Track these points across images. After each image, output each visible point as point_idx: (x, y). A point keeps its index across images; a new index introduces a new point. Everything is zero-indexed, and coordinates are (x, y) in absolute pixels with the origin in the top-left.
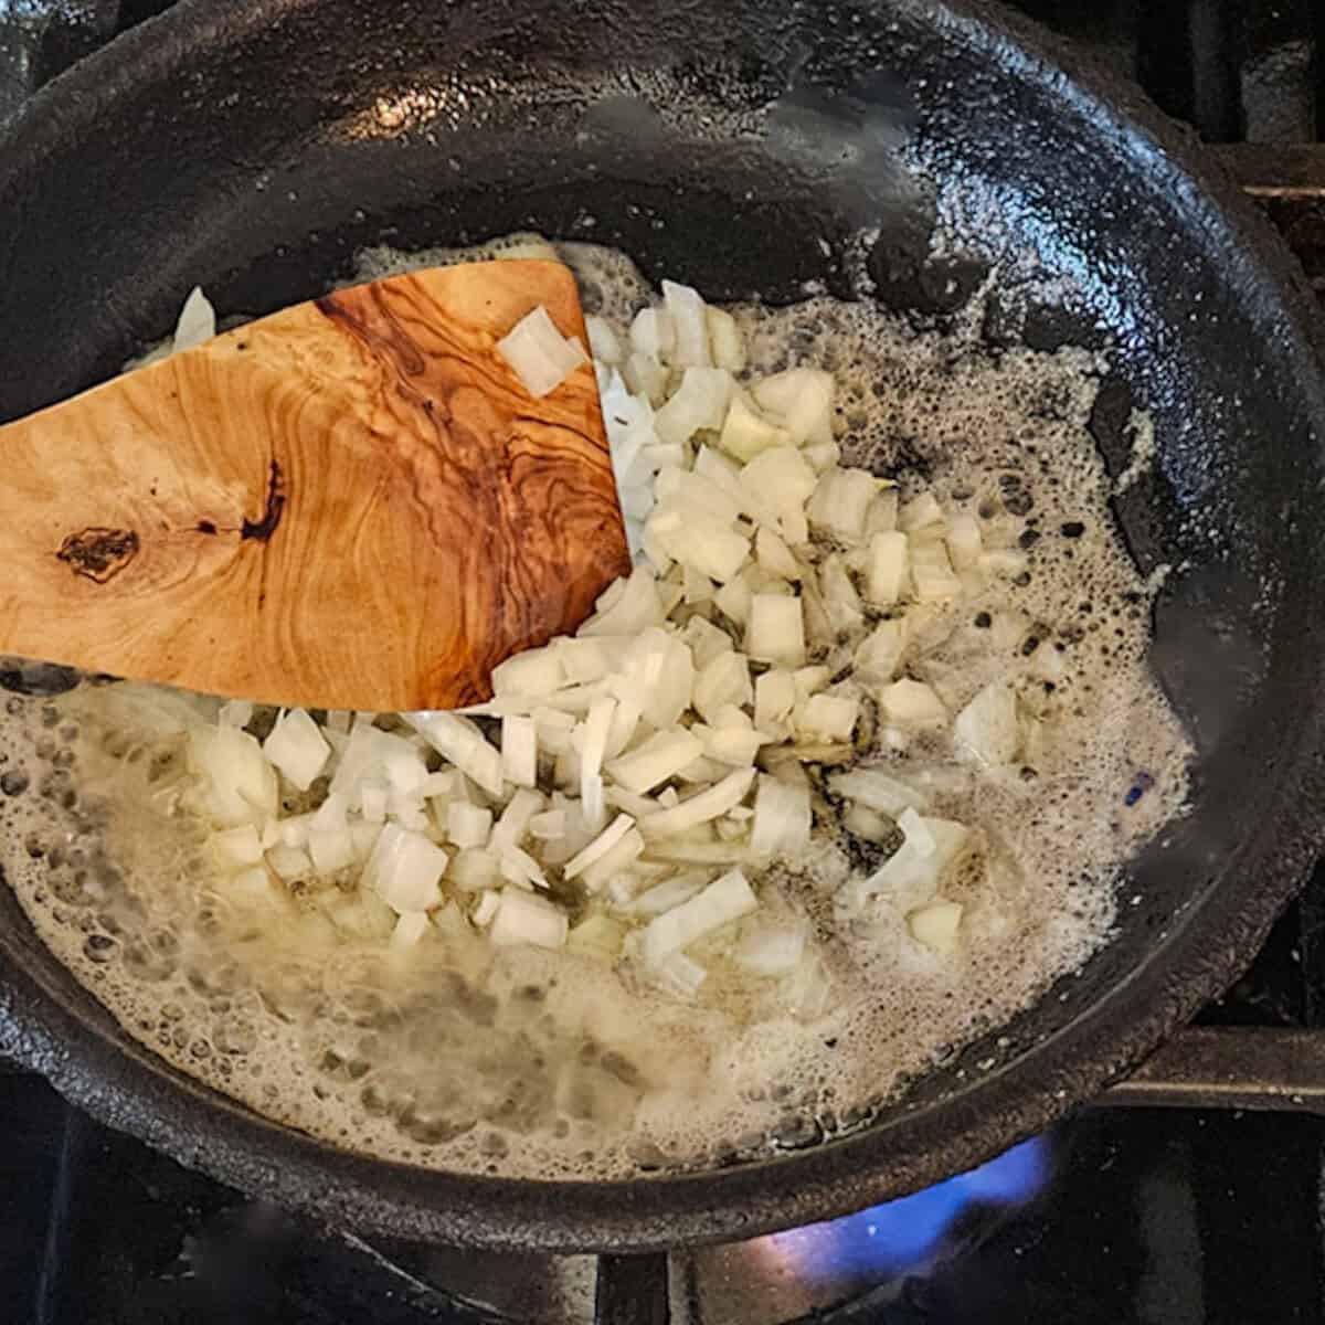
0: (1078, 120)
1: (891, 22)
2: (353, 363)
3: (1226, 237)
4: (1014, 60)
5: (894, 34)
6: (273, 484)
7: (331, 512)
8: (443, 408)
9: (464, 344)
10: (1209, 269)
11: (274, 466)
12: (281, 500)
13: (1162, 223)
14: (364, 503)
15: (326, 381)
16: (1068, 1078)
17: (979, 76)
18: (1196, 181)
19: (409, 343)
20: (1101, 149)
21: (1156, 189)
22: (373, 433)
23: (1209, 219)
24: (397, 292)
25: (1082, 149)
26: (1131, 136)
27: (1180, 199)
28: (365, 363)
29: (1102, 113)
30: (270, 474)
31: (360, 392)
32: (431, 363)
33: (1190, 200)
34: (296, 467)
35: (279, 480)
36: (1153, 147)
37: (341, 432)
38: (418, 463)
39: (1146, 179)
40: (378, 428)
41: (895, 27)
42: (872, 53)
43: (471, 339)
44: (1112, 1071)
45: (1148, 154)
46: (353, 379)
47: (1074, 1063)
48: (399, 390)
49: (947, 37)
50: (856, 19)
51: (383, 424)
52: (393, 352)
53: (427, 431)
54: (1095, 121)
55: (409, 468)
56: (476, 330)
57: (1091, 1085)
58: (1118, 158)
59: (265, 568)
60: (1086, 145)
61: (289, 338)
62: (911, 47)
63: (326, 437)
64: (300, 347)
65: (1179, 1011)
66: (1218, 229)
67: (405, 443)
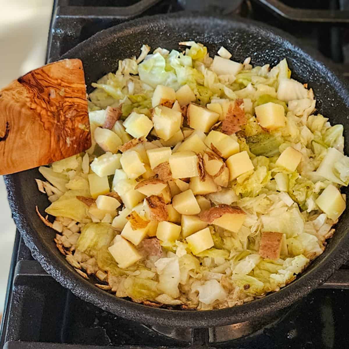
0: (304, 59)
1: (259, 37)
2: (27, 93)
3: (340, 86)
4: (289, 45)
5: (260, 40)
6: (7, 127)
7: (20, 129)
8: (48, 99)
9: (54, 83)
10: (336, 93)
11: (7, 123)
12: (9, 130)
13: (324, 82)
14: (28, 126)
15: (20, 99)
16: (311, 283)
17: (280, 49)
18: (332, 73)
19: (41, 85)
20: (310, 66)
21: (323, 74)
22: (31, 109)
23: (335, 81)
24: (38, 74)
25: (305, 66)
26: (316, 62)
27: (329, 77)
28: (30, 93)
29: (309, 57)
30: (6, 125)
31: (28, 100)
32: (45, 89)
33: (331, 77)
34: (12, 122)
35: (8, 126)
36: (322, 65)
37: (23, 110)
38: (41, 113)
39: (320, 72)
40: (32, 107)
41: (260, 38)
42: (254, 44)
43: (56, 82)
44: (321, 281)
45: (321, 67)
46: (27, 97)
47: (312, 280)
48: (38, 97)
49: (272, 40)
50: (251, 36)
51: (34, 106)
52: (37, 89)
53: (44, 105)
54: (308, 59)
55: (39, 115)
56: (57, 80)
57: (316, 285)
58: (313, 68)
59: (5, 146)
60: (306, 65)
61: (11, 91)
62: (264, 43)
63: (20, 113)
64: (14, 92)
65: (336, 267)
66: (338, 84)
67: (39, 109)
